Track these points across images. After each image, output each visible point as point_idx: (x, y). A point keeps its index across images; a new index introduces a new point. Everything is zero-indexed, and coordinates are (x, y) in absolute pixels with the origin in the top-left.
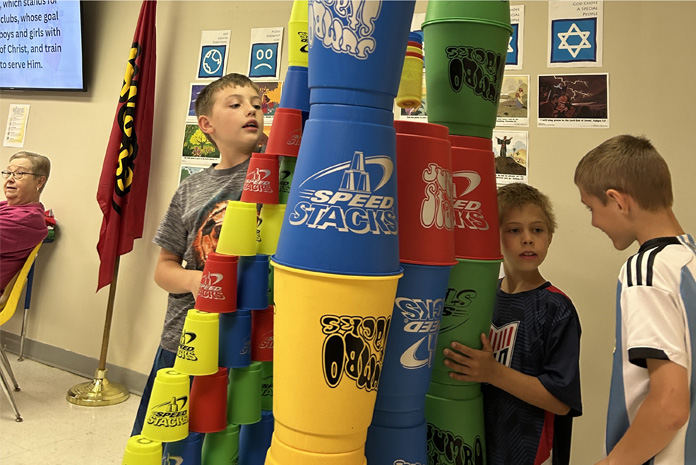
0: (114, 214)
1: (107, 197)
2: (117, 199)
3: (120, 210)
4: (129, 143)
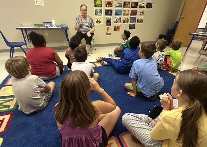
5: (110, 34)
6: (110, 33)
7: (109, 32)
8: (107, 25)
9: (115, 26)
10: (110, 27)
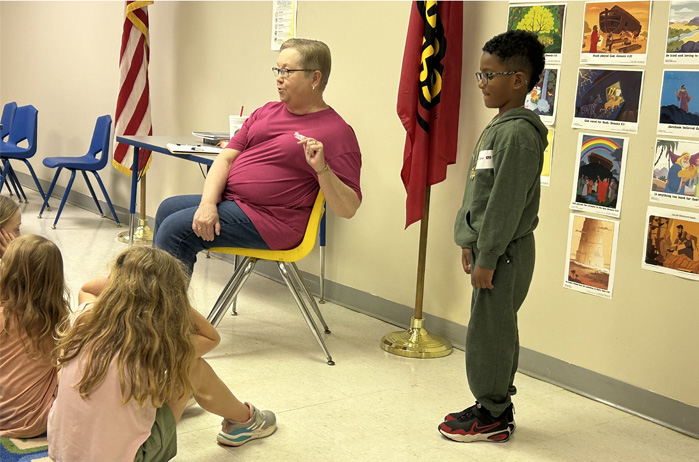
0: (421, 132)
1: (410, 110)
2: (423, 113)
3: (428, 127)
4: (434, 35)
5: (601, 280)
6: (602, 269)
7: (595, 264)
8: (580, 199)
9: (657, 223)
10: (605, 222)
